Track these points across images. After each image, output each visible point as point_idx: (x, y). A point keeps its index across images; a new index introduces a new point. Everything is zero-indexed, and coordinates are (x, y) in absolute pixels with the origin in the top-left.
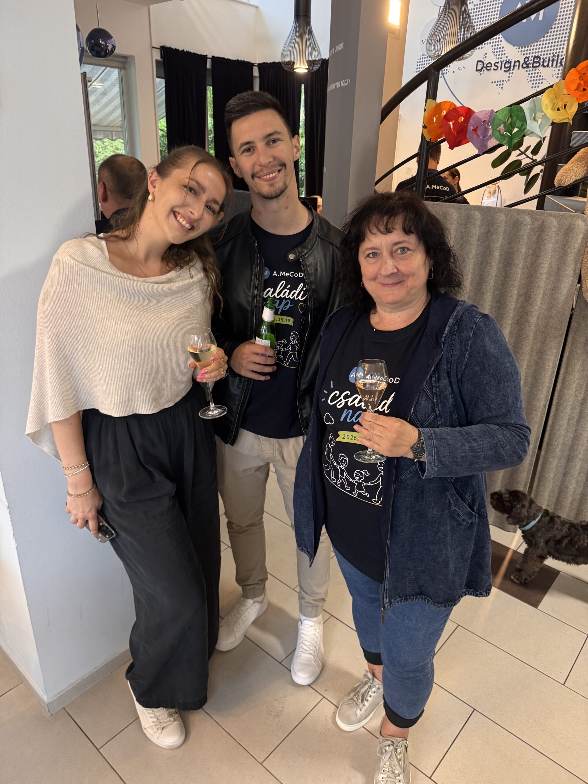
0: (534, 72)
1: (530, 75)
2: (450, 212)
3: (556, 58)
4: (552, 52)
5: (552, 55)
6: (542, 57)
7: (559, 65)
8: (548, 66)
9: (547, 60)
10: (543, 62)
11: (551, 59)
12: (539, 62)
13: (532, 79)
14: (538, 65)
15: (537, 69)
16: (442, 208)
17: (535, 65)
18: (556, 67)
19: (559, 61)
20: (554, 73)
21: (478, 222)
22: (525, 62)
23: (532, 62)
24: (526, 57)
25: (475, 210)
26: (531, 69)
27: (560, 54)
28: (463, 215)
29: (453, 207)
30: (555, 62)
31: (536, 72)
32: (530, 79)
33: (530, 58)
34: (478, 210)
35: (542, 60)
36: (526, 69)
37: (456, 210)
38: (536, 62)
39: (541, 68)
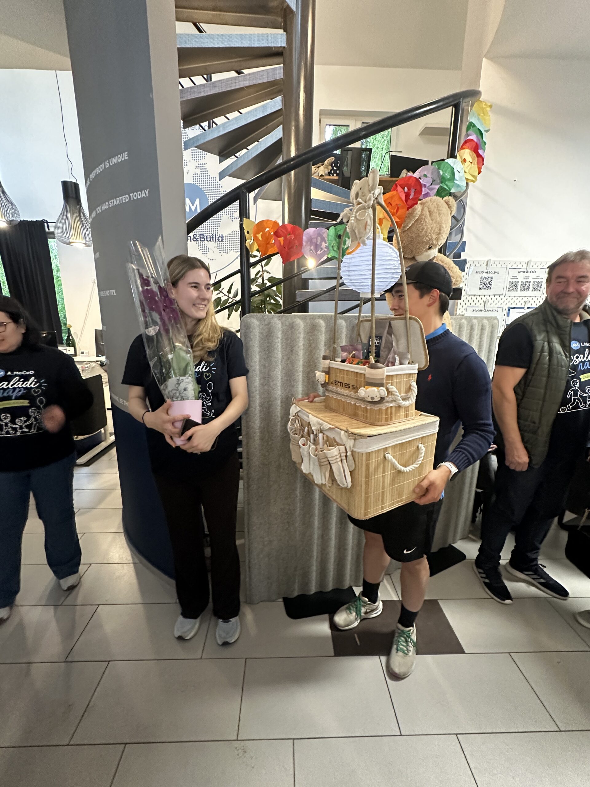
0: (202, 244)
1: (200, 246)
2: (297, 322)
3: (214, 237)
4: (211, 232)
5: (211, 235)
6: (205, 235)
7: (217, 241)
8: (210, 240)
9: (209, 237)
10: (207, 238)
11: (211, 237)
12: (204, 238)
13: (202, 248)
14: (203, 239)
15: (204, 242)
16: (288, 319)
17: (201, 239)
18: (216, 242)
19: (217, 238)
20: (215, 245)
21: (323, 329)
22: (194, 238)
23: (199, 238)
24: (194, 235)
25: (318, 319)
26: (199, 242)
27: (217, 234)
28: (308, 325)
29: (299, 317)
30: (214, 239)
31: (203, 244)
32: (200, 248)
33: (197, 235)
34: (321, 318)
35: (205, 237)
36: (196, 242)
37: (302, 320)
38: (202, 238)
39: (206, 242)
